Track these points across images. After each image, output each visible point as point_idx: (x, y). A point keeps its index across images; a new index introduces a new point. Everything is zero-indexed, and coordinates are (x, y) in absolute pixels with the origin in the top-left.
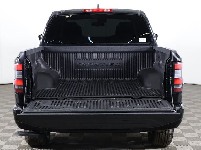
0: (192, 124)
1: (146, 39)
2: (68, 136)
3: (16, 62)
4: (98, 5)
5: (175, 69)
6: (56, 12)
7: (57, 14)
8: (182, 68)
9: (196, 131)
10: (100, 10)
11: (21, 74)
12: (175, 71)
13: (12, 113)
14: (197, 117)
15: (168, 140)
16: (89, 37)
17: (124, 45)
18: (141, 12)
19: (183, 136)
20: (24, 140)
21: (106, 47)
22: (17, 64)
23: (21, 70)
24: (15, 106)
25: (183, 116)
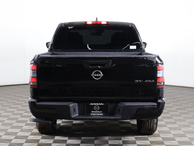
0: (174, 118)
1: (136, 46)
2: (71, 126)
3: (31, 64)
4: (97, 18)
5: (158, 69)
6: (62, 24)
7: (63, 26)
8: (163, 69)
9: (177, 123)
10: (99, 23)
11: (35, 73)
12: (158, 71)
13: (28, 104)
14: (179, 112)
15: (153, 128)
16: (88, 45)
17: (118, 51)
18: (132, 24)
19: (166, 126)
20: (35, 128)
21: (103, 52)
22: (32, 65)
23: (35, 70)
24: (30, 98)
25: (164, 108)
